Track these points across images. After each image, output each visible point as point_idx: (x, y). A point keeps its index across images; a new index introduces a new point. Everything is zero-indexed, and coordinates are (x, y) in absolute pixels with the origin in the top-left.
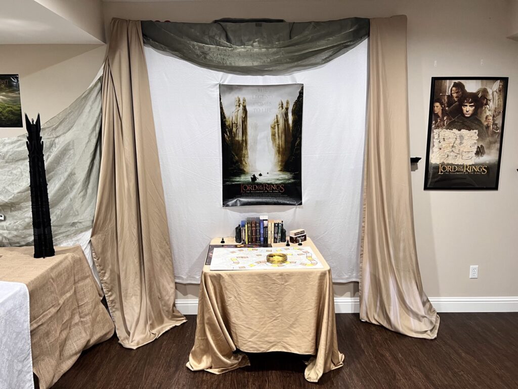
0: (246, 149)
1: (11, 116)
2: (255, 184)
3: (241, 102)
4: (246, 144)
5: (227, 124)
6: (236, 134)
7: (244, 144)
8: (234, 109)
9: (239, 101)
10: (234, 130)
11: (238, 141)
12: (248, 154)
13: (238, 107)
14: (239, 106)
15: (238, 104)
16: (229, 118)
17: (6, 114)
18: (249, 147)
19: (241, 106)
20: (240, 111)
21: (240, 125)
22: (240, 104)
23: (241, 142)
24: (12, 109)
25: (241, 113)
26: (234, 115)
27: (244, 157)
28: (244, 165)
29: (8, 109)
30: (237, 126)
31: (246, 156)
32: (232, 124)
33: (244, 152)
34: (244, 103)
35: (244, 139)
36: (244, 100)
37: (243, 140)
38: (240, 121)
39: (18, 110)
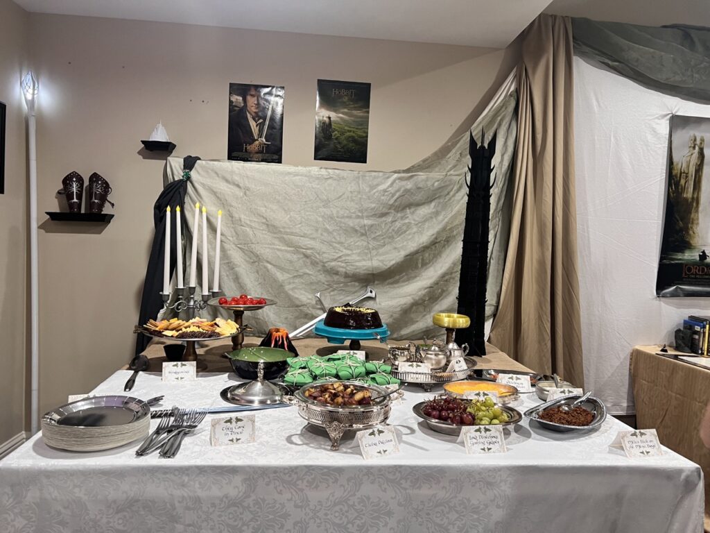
0: (697, 211)
1: (351, 144)
2: (703, 265)
3: (698, 142)
4: (698, 203)
5: (674, 172)
6: (684, 189)
7: (695, 204)
8: (686, 151)
9: (695, 140)
10: (683, 182)
11: (686, 199)
12: (698, 219)
13: (691, 149)
14: (694, 148)
15: (693, 146)
16: (677, 164)
17: (345, 142)
18: (701, 208)
19: (697, 148)
20: (694, 155)
21: (692, 176)
22: (695, 145)
23: (690, 200)
24: (354, 135)
25: (695, 159)
26: (684, 160)
27: (693, 223)
28: (690, 235)
29: (348, 134)
30: (687, 177)
31: (695, 222)
32: (681, 173)
33: (692, 216)
34: (701, 143)
35: (695, 196)
36: (702, 140)
37: (693, 198)
38: (692, 170)
39: (363, 137)
